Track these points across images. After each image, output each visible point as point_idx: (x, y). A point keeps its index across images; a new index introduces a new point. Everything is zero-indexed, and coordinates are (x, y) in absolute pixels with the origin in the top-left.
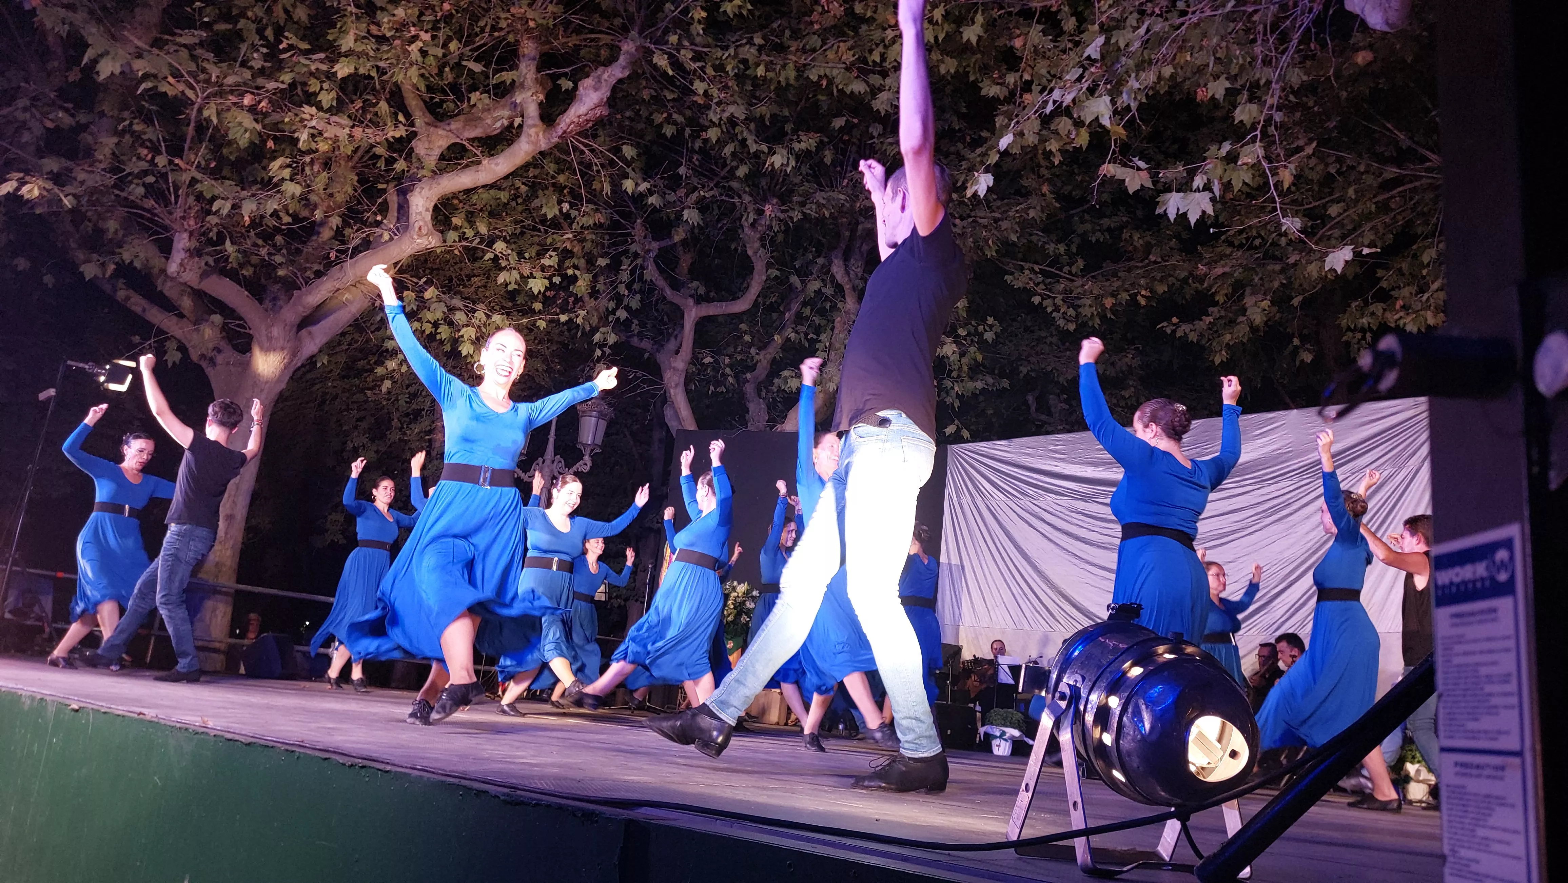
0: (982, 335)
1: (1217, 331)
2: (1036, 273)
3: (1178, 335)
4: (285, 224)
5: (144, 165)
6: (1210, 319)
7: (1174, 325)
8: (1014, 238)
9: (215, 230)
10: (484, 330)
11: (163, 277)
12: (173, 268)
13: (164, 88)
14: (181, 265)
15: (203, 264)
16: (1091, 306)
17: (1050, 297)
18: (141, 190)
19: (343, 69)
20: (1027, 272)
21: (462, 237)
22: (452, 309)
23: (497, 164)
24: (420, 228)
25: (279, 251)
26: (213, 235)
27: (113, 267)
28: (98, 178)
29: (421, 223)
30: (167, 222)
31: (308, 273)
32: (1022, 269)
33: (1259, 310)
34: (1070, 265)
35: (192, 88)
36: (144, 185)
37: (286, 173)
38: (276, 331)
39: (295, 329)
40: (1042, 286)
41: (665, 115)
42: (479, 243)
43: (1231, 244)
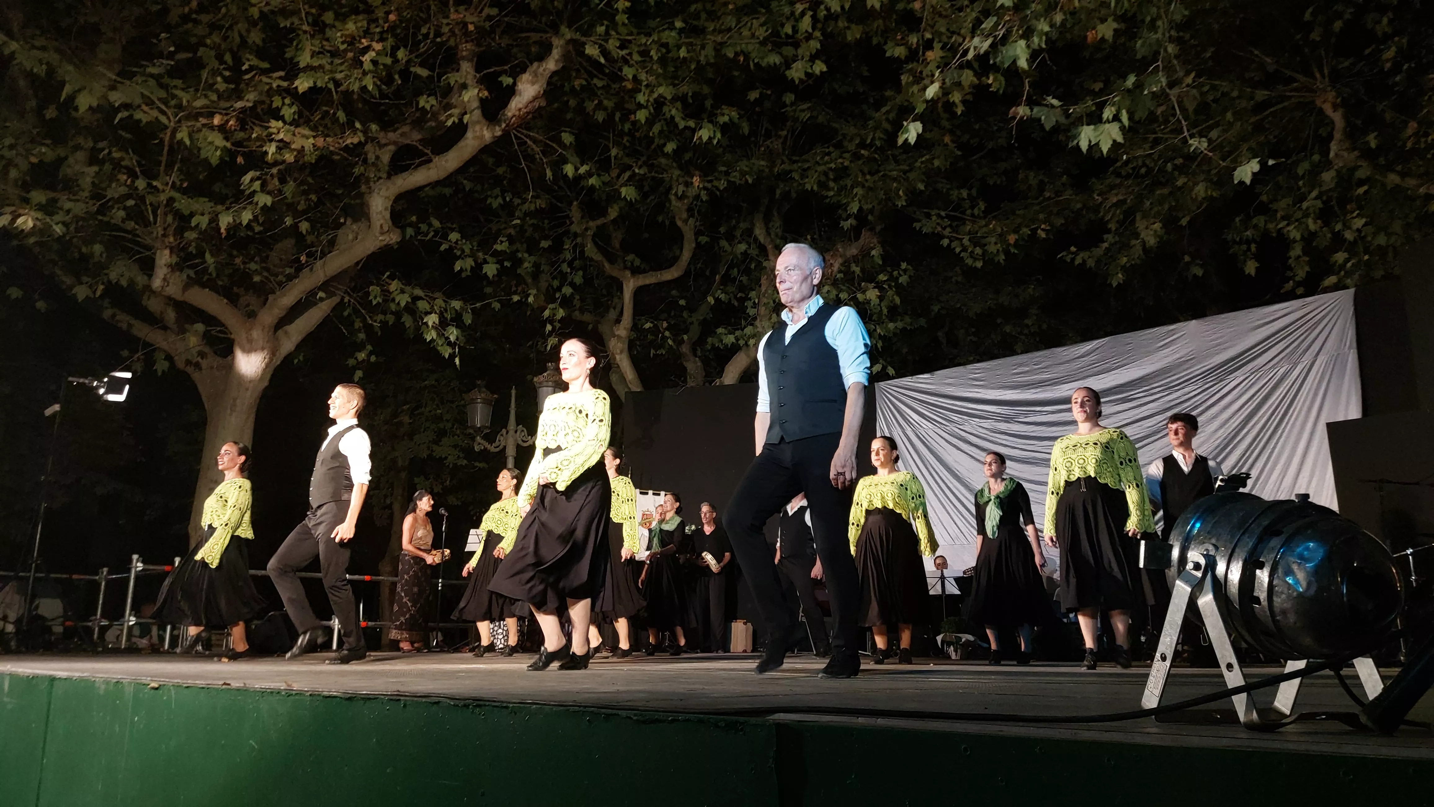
0: (897, 278)
1: (1111, 257)
2: (942, 218)
3: (1077, 263)
4: (257, 233)
5: (123, 190)
6: (1106, 245)
7: (1073, 253)
8: (921, 186)
9: (193, 244)
10: (446, 315)
11: (147, 293)
12: (157, 283)
13: (138, 115)
14: (164, 279)
15: (185, 277)
16: (996, 243)
17: (957, 239)
18: (122, 214)
19: (303, 84)
20: (934, 218)
21: (418, 232)
22: (415, 299)
23: (446, 161)
24: (381, 226)
25: (252, 259)
26: (192, 249)
27: (101, 287)
28: (82, 205)
29: (382, 221)
30: (148, 241)
31: (280, 278)
32: (928, 216)
33: (1152, 233)
34: (972, 208)
35: (164, 113)
36: (125, 208)
37: (257, 185)
38: (256, 334)
39: (272, 330)
40: (948, 230)
41: (596, 102)
42: (433, 236)
43: (1118, 175)
